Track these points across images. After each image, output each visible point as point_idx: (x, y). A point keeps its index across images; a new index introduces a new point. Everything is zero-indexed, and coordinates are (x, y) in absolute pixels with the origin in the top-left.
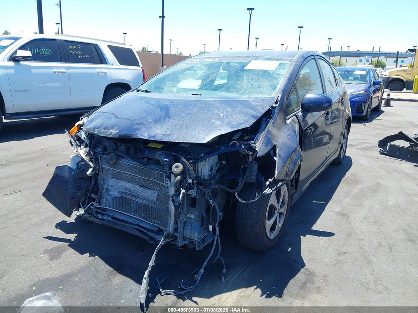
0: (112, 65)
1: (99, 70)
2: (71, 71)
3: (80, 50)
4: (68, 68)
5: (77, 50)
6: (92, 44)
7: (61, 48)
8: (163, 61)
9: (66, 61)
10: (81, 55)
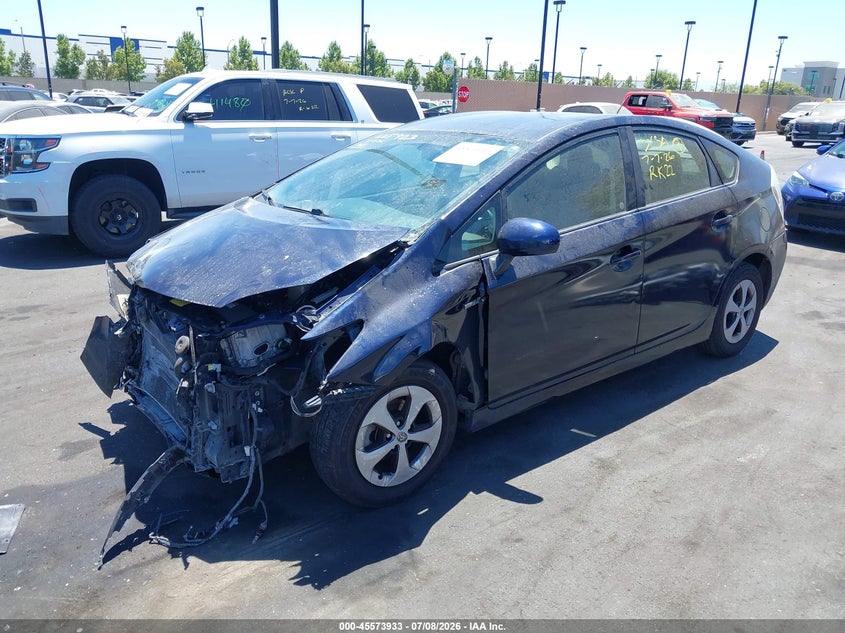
0: (363, 122)
1: (334, 133)
2: (281, 135)
3: (302, 96)
4: (276, 130)
5: (297, 95)
6: (327, 84)
7: (268, 93)
8: (539, 97)
9: (274, 118)
10: (303, 105)
